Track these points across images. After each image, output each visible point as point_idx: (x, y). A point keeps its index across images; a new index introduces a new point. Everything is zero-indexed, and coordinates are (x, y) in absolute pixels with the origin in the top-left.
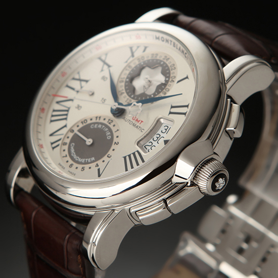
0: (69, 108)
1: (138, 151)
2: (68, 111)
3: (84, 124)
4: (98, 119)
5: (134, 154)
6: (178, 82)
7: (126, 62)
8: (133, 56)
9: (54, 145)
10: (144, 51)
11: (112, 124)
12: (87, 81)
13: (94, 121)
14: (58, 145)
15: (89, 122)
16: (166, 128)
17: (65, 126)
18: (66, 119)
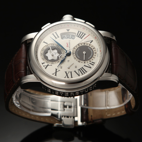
0: (78, 70)
1: (77, 36)
2: (79, 69)
3: (80, 61)
4: (75, 58)
5: (78, 37)
6: (47, 43)
7: (51, 65)
8: (48, 65)
9: (93, 64)
10: (44, 63)
11: (74, 52)
12: (66, 72)
13: (77, 59)
14: (92, 62)
15: (78, 60)
16: (63, 38)
17: (85, 66)
18: (82, 68)
